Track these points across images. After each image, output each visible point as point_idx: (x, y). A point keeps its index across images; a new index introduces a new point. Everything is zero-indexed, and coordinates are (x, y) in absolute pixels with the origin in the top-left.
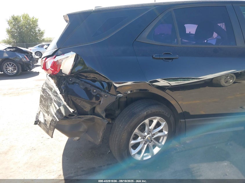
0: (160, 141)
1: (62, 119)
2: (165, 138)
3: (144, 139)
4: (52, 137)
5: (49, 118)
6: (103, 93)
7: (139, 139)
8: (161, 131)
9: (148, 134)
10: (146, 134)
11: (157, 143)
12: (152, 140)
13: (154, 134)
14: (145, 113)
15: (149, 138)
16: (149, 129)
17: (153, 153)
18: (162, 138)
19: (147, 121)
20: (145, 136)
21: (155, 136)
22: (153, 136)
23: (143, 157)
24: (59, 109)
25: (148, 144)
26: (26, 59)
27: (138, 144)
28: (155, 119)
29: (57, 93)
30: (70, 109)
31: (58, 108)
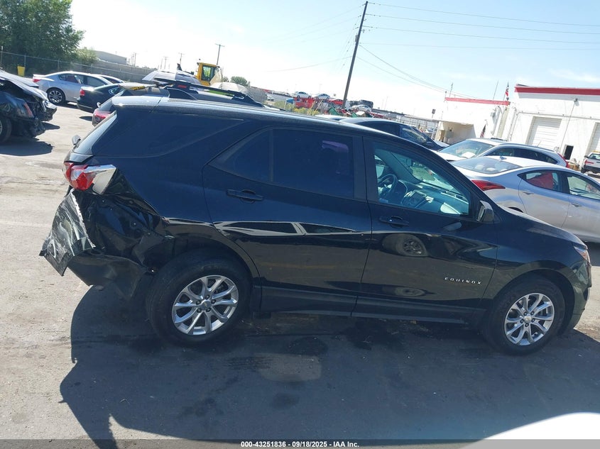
0: (226, 312)
1: (80, 255)
2: (233, 309)
3: (197, 304)
4: (63, 275)
5: (63, 251)
6: (145, 230)
7: (190, 303)
8: (228, 297)
9: (205, 298)
10: (202, 298)
11: (218, 314)
12: (210, 309)
13: (215, 301)
14: (203, 268)
15: (206, 305)
16: (206, 291)
17: (209, 327)
18: (228, 308)
19: (204, 279)
20: (200, 301)
21: (216, 304)
22: (213, 303)
23: (193, 330)
24: (80, 240)
25: (204, 313)
26: (26, 112)
27: (188, 310)
28: (219, 278)
29: (79, 221)
30: (91, 243)
31: (78, 239)
